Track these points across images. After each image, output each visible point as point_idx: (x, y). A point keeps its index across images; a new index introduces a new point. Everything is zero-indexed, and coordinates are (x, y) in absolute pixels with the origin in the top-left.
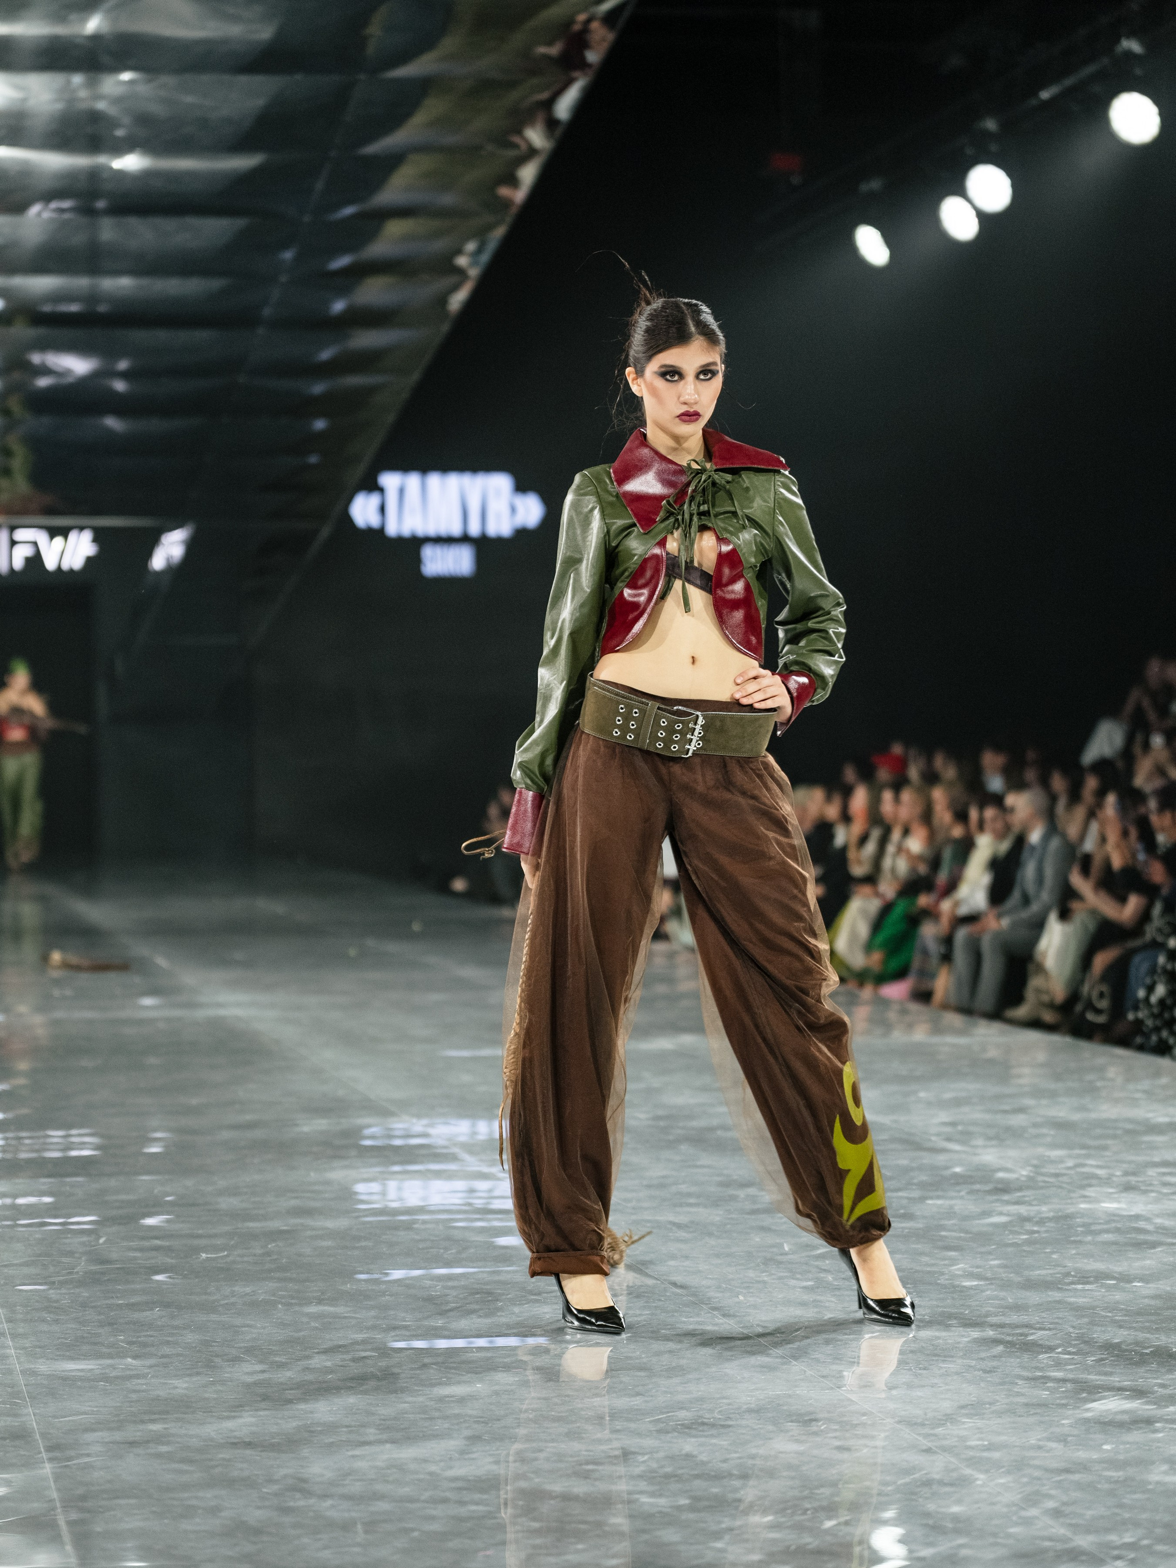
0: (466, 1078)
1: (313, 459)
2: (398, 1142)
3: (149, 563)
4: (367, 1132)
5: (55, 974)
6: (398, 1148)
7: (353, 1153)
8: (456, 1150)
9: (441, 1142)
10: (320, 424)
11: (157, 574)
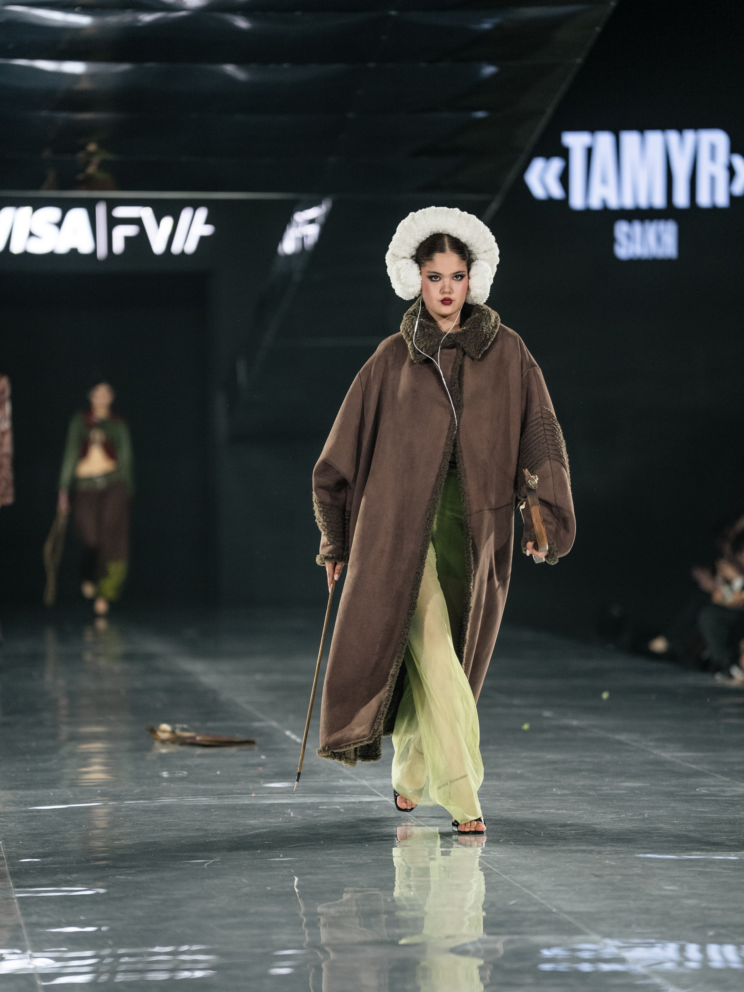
0: (670, 888)
1: (480, 114)
2: (586, 967)
3: (280, 246)
4: (546, 953)
5: (164, 751)
6: (586, 975)
7: (529, 979)
8: (657, 980)
9: (639, 968)
10: (489, 70)
11: (289, 258)
